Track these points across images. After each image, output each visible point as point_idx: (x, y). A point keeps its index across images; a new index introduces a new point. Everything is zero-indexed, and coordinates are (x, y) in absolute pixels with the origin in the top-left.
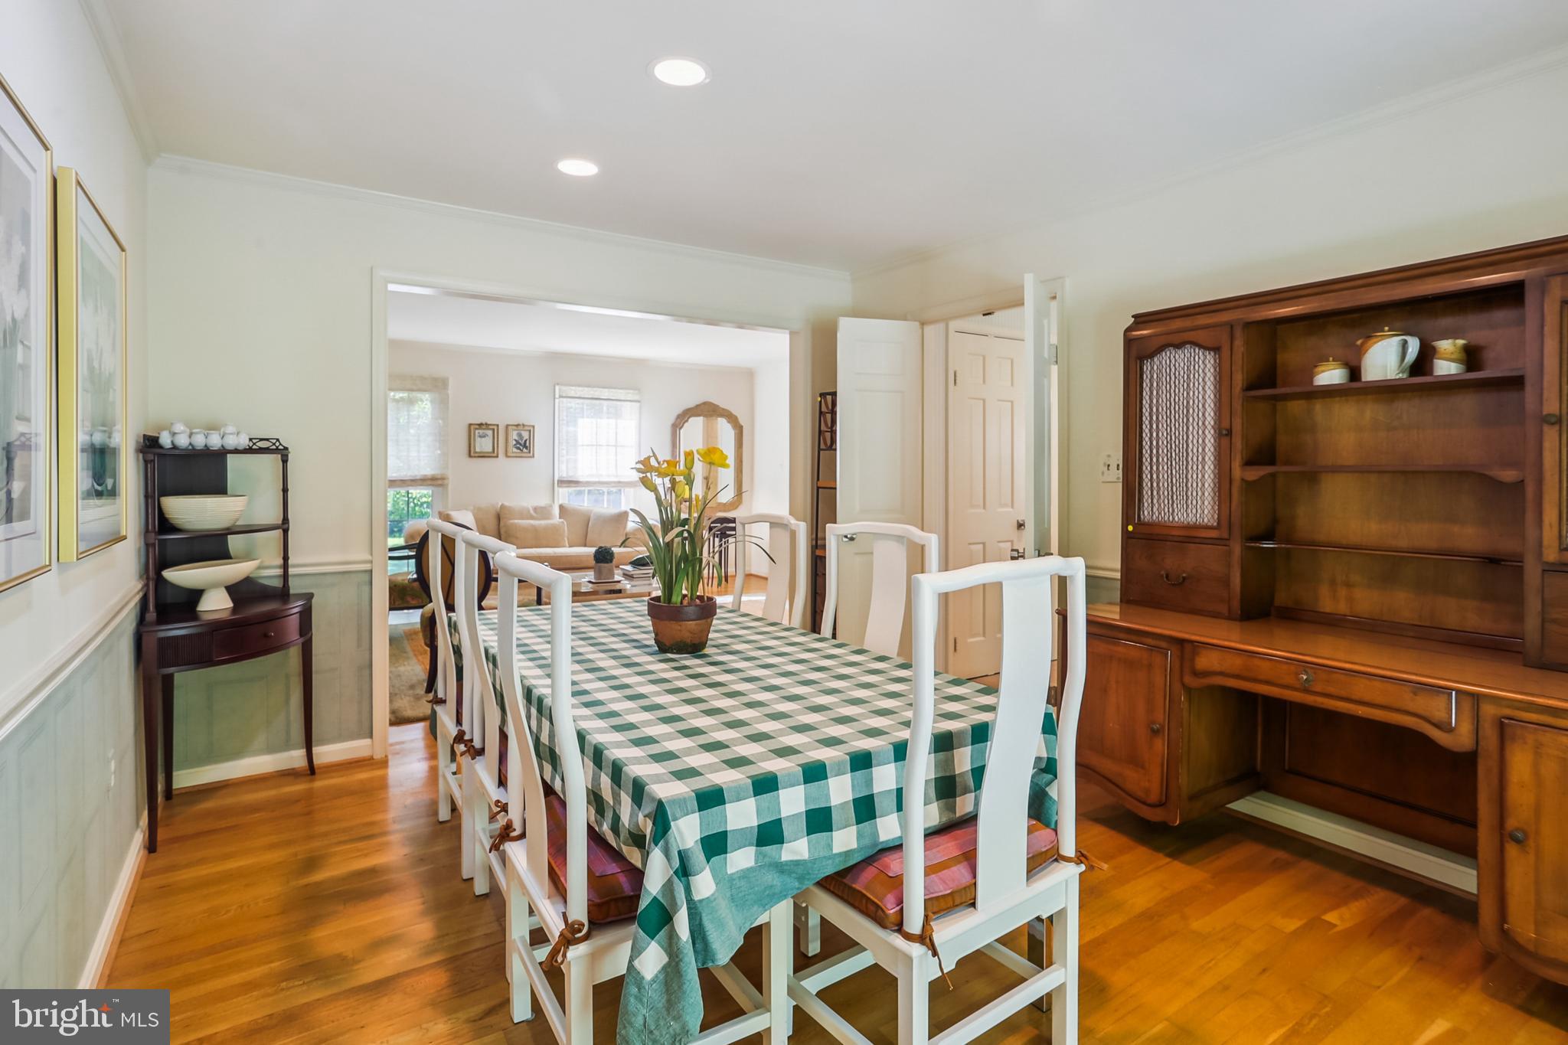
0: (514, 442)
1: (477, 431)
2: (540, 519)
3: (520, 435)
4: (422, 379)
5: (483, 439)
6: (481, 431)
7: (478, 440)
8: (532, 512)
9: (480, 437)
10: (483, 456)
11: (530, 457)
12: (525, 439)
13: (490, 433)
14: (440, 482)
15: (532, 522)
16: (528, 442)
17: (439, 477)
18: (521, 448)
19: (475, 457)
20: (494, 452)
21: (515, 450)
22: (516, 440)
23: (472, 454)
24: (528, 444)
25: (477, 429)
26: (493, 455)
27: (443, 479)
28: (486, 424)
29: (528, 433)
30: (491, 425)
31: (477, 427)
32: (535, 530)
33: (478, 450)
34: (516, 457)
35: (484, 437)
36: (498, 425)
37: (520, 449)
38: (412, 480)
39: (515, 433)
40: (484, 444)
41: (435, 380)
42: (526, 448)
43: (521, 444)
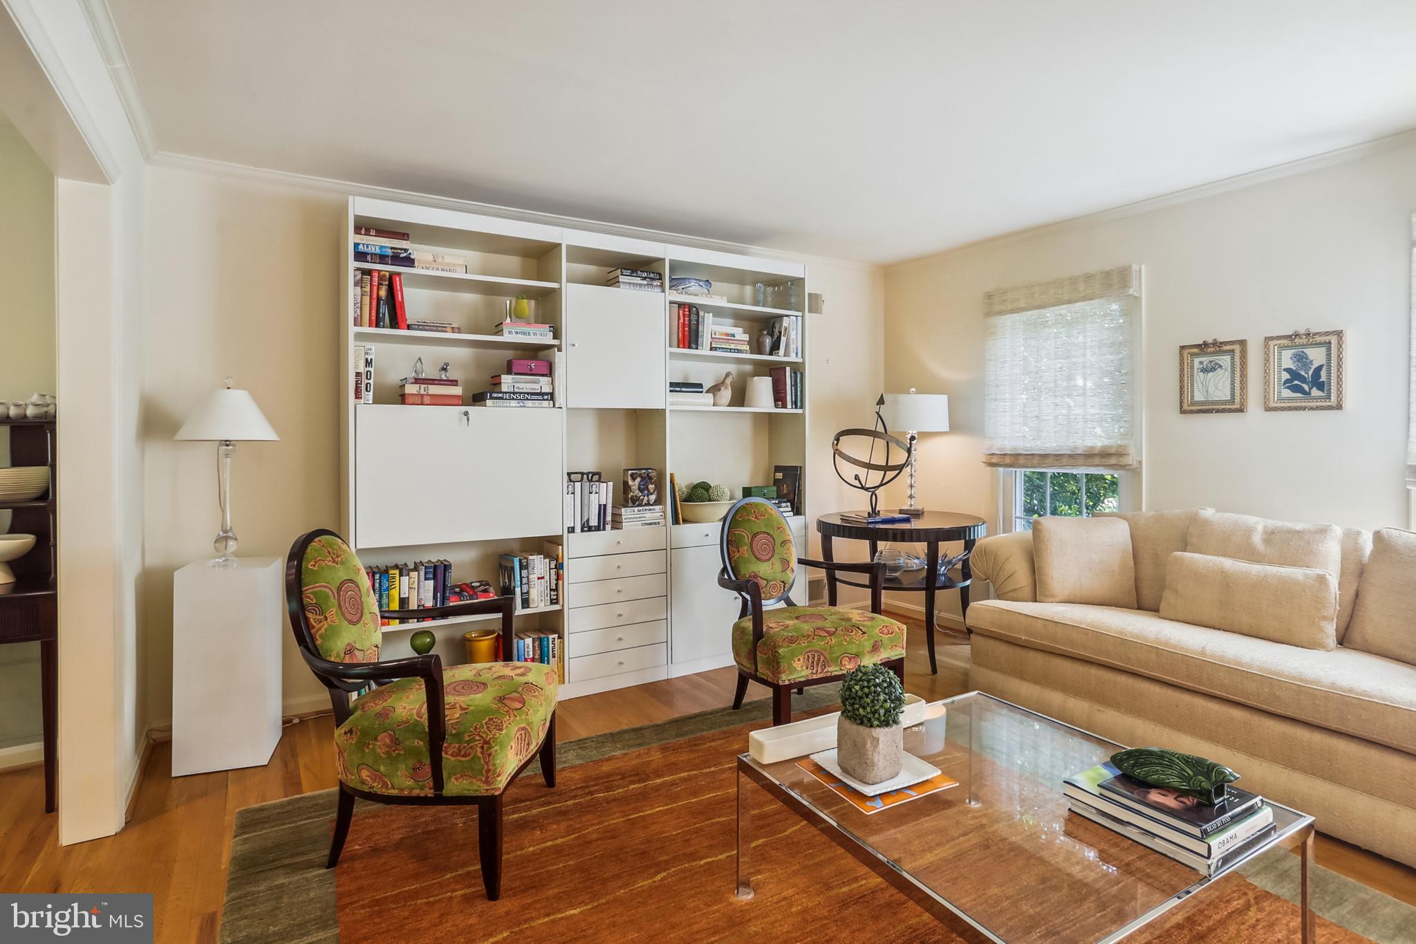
0: (1286, 376)
1: (1197, 361)
2: (1270, 563)
3: (1301, 358)
4: (1089, 278)
5: (1211, 374)
6: (1205, 359)
7: (1199, 377)
8: (1257, 539)
9: (1205, 370)
10: (1208, 409)
11: (1330, 408)
12: (1313, 367)
13: (1225, 360)
14: (1113, 461)
15: (1228, 563)
16: (1323, 373)
17: (1113, 451)
18: (1306, 387)
19: (1191, 412)
20: (1232, 401)
21: (1287, 393)
22: (1288, 370)
23: (1186, 407)
24: (1323, 378)
25: (1196, 355)
26: (1233, 406)
27: (1120, 453)
28: (1215, 343)
29: (1323, 350)
30: (1225, 343)
31: (1196, 350)
32: (1226, 583)
33: (1199, 397)
34: (1290, 409)
35: (1213, 369)
36: (1243, 343)
37: (1303, 392)
38: (1070, 456)
39: (1287, 355)
40: (1216, 386)
41: (1108, 274)
42: (1321, 386)
43: (1303, 379)
